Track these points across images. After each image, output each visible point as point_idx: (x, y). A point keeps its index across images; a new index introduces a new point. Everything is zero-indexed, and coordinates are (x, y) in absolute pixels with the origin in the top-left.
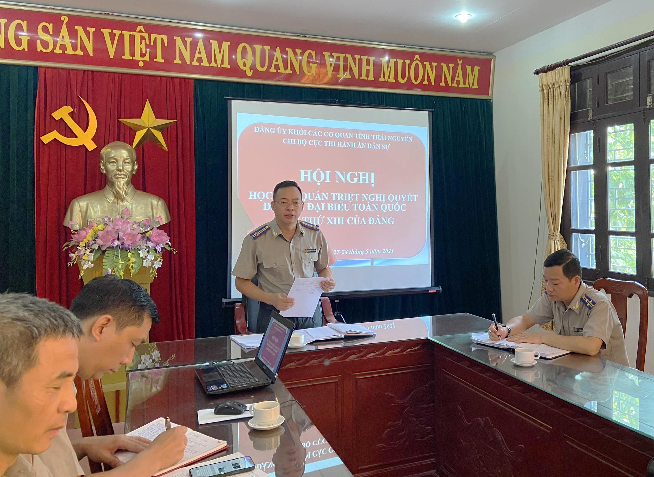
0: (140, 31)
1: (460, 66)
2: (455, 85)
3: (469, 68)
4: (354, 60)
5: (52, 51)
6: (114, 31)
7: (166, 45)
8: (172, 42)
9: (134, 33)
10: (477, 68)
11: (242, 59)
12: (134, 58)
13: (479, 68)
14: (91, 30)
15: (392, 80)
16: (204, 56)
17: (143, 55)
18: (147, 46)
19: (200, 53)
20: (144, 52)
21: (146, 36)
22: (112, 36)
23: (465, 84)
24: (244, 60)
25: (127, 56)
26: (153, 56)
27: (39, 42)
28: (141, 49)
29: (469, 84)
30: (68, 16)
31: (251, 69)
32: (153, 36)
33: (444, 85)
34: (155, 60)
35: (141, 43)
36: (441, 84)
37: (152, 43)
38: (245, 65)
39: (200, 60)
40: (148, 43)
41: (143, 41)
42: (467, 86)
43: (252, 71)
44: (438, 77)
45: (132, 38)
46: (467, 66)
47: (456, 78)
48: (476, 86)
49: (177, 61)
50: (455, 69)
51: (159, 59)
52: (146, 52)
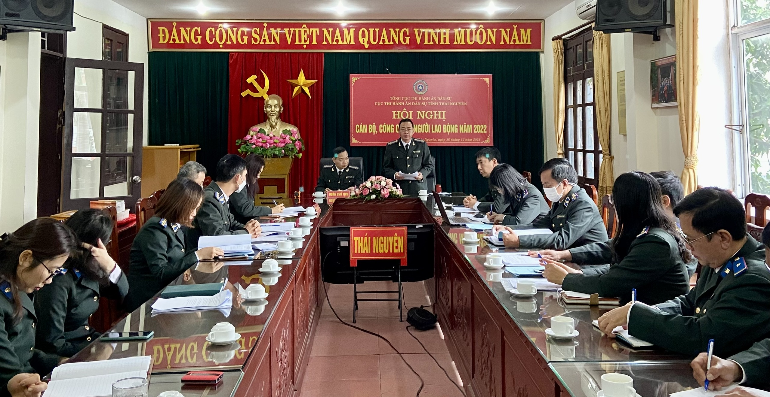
0: (304, 28)
1: (515, 29)
2: (512, 43)
3: (523, 30)
4: (435, 32)
5: (259, 43)
6: (291, 29)
7: (318, 34)
8: (322, 32)
9: (301, 29)
10: (529, 30)
11: (362, 37)
12: (301, 43)
13: (531, 29)
14: (279, 30)
15: (463, 43)
16: (339, 38)
17: (305, 41)
18: (308, 36)
19: (337, 37)
21: (307, 30)
22: (289, 32)
23: (520, 41)
25: (297, 43)
26: (311, 41)
27: (252, 39)
28: (305, 38)
29: (523, 41)
30: (267, 23)
32: (311, 30)
33: (503, 43)
34: (312, 43)
36: (501, 44)
37: (310, 34)
38: (364, 41)
39: (337, 41)
40: (308, 34)
41: (306, 33)
42: (522, 43)
43: (368, 44)
44: (498, 38)
45: (300, 31)
46: (521, 29)
48: (529, 43)
49: (325, 43)
50: (511, 32)
51: (315, 42)
52: (307, 39)
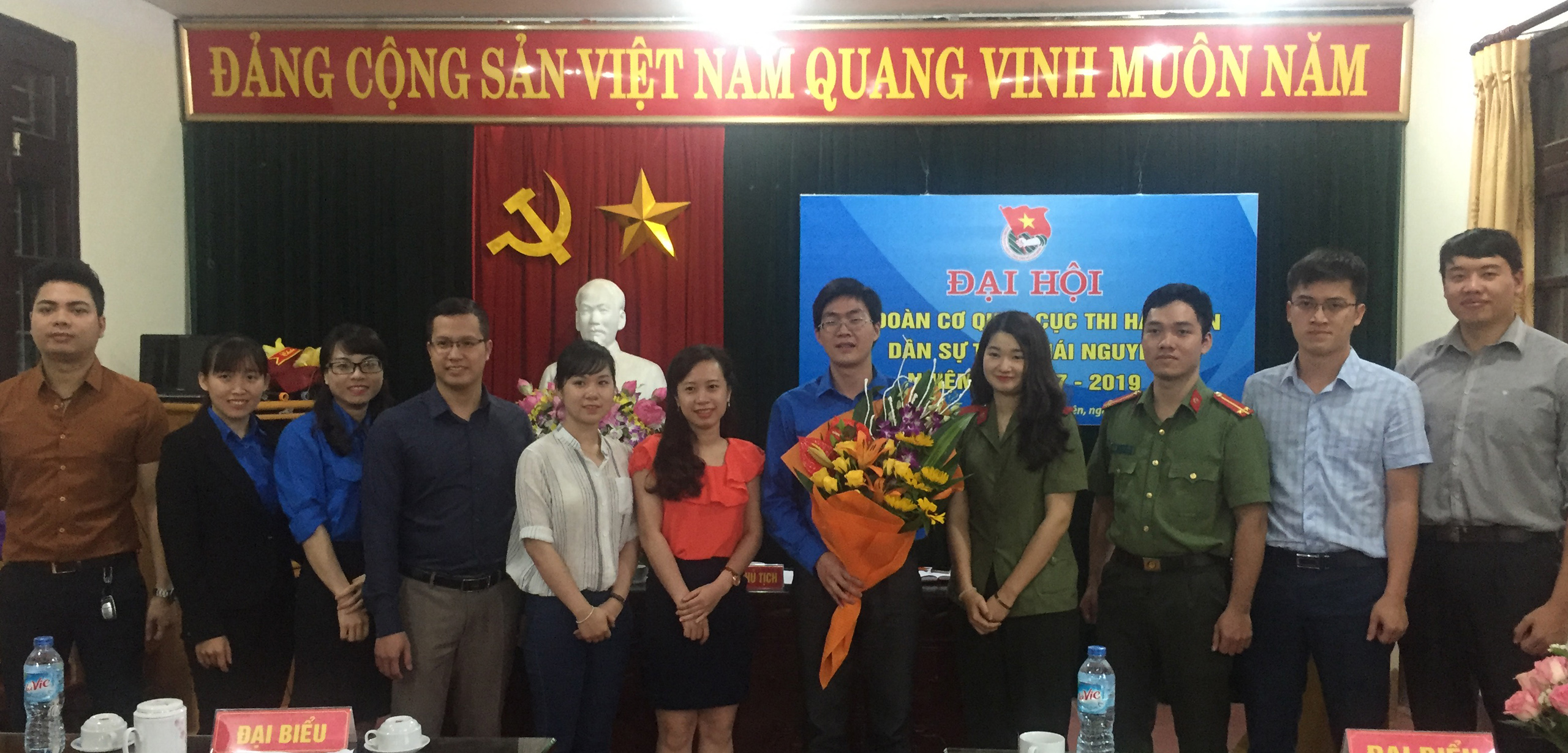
0: (639, 46)
1: (1314, 48)
2: (1301, 92)
3: (1339, 51)
4: (1049, 58)
5: (504, 96)
6: (598, 51)
7: (681, 66)
8: (691, 61)
9: (629, 51)
10: (1361, 51)
11: (817, 77)
12: (630, 96)
13: (1368, 47)
14: (562, 53)
15: (1139, 93)
16: (746, 80)
17: (643, 89)
18: (651, 72)
19: (739, 75)
20: (644, 83)
21: (648, 53)
22: (594, 59)
23: (1328, 87)
24: (821, 80)
25: (617, 94)
26: (660, 89)
27: (483, 82)
28: (640, 79)
29: (1340, 86)
30: (527, 32)
31: (833, 95)
32: (660, 53)
33: (1272, 94)
34: (664, 96)
35: (640, 66)
36: (1264, 94)
37: (658, 66)
38: (821, 89)
39: (740, 89)
40: (651, 65)
41: (644, 64)
42: (1335, 92)
43: (835, 100)
44: (1256, 78)
46: (1332, 47)
47: (1305, 77)
48: (1360, 91)
49: (701, 95)
50: (1301, 57)
51: (670, 93)
52: (648, 83)
